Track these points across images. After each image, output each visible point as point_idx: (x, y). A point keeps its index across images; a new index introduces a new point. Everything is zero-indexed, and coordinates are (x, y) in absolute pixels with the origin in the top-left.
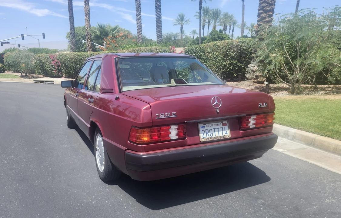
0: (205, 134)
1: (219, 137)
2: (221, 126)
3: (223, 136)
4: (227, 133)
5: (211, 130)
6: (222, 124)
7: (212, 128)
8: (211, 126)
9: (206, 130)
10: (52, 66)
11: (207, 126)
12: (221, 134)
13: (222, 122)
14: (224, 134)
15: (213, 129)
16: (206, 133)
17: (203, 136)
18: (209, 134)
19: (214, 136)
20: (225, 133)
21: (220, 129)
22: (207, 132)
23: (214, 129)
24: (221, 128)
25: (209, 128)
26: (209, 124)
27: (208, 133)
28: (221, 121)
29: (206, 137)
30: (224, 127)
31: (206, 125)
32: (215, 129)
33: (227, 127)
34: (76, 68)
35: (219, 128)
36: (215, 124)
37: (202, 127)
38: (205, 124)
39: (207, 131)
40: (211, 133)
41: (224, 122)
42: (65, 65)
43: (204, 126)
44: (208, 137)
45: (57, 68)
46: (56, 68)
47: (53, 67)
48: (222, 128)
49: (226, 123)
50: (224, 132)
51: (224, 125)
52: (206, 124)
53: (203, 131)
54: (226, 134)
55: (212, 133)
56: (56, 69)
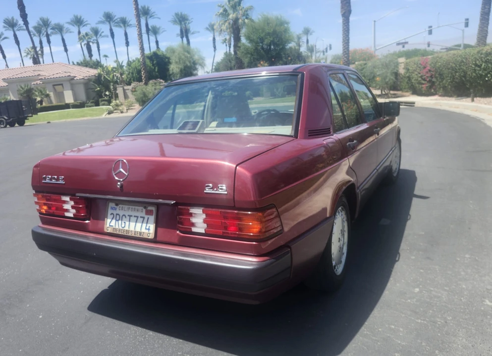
0: (114, 221)
1: (133, 233)
2: (143, 214)
3: (140, 233)
4: (149, 229)
5: (124, 217)
6: (144, 210)
7: (127, 213)
8: (126, 209)
9: (117, 214)
10: (421, 77)
11: (121, 208)
12: (138, 229)
13: (145, 208)
14: (144, 230)
15: (128, 216)
16: (116, 220)
17: (111, 224)
18: (120, 222)
19: (126, 228)
20: (146, 229)
21: (139, 219)
22: (118, 218)
23: (130, 216)
24: (141, 217)
25: (121, 213)
26: (124, 206)
27: (118, 220)
28: (145, 205)
29: (114, 227)
30: (146, 217)
31: (118, 207)
32: (132, 216)
33: (152, 218)
34: (454, 79)
35: (137, 217)
36: (133, 207)
37: (112, 208)
38: (117, 205)
39: (118, 216)
40: (123, 222)
41: (150, 208)
42: (440, 74)
43: (116, 207)
44: (117, 227)
45: (428, 80)
46: (426, 80)
47: (422, 79)
48: (144, 218)
49: (153, 211)
50: (144, 225)
51: (149, 213)
52: (120, 206)
53: (112, 215)
54: (147, 231)
55: (125, 222)
56: (428, 82)
